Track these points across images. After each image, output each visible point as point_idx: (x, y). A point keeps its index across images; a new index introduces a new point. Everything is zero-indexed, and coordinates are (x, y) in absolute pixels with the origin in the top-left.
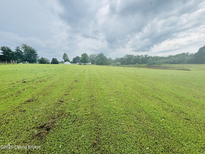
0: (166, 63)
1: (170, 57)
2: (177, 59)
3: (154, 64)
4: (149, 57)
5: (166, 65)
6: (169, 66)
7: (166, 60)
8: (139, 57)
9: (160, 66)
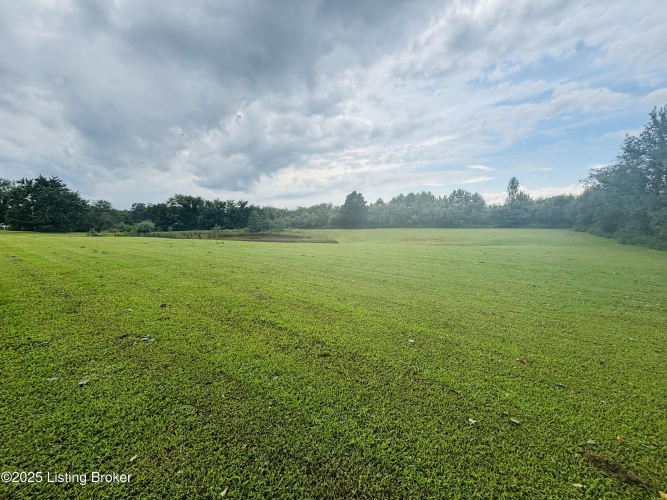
0: (294, 225)
1: (301, 210)
2: (314, 216)
3: (267, 228)
4: (252, 208)
5: (295, 231)
6: (300, 235)
7: (294, 220)
8: (222, 205)
9: (282, 233)
